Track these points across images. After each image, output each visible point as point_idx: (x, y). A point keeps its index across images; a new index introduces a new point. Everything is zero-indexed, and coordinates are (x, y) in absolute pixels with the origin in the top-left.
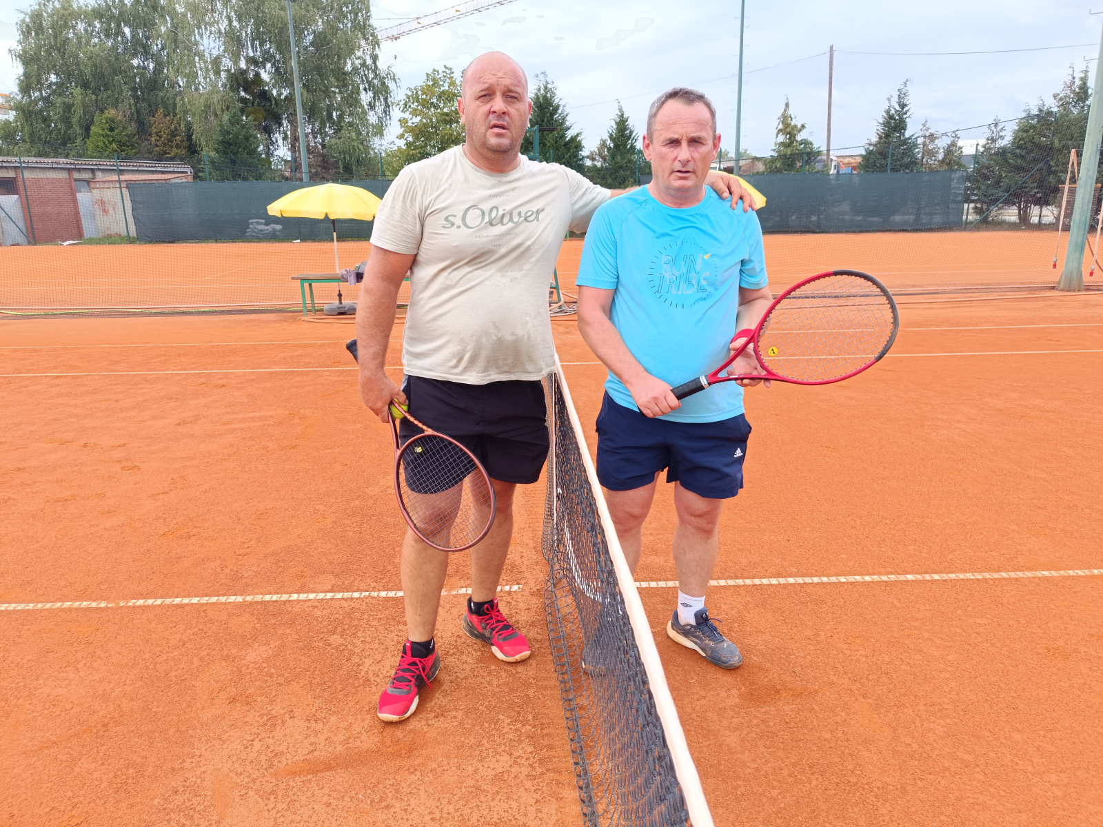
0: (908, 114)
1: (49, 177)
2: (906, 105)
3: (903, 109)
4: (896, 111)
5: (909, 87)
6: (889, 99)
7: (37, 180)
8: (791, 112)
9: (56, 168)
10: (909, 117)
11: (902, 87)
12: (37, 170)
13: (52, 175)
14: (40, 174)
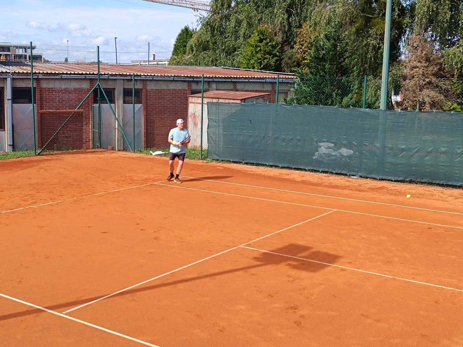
1: (169, 88)
7: (160, 91)
9: (177, 81)
12: (161, 83)
13: (173, 86)
14: (163, 86)
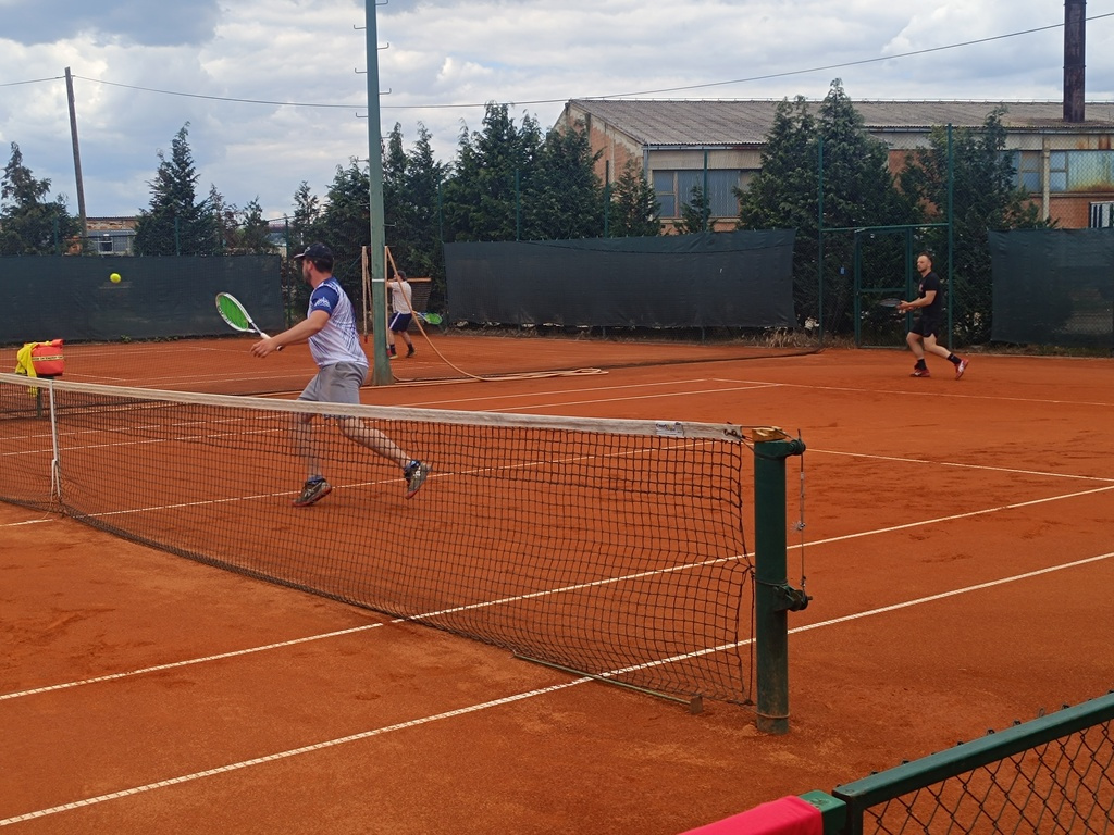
0: (192, 177)
2: (188, 165)
3: (183, 169)
4: (174, 171)
5: (188, 139)
6: (161, 156)
8: (24, 164)
10: (193, 180)
11: (177, 138)
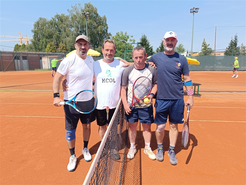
1: (34, 56)
4: (234, 41)
6: (232, 38)
9: (36, 54)
14: (32, 56)
